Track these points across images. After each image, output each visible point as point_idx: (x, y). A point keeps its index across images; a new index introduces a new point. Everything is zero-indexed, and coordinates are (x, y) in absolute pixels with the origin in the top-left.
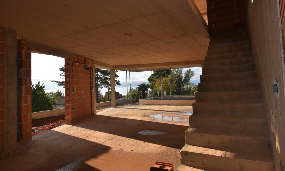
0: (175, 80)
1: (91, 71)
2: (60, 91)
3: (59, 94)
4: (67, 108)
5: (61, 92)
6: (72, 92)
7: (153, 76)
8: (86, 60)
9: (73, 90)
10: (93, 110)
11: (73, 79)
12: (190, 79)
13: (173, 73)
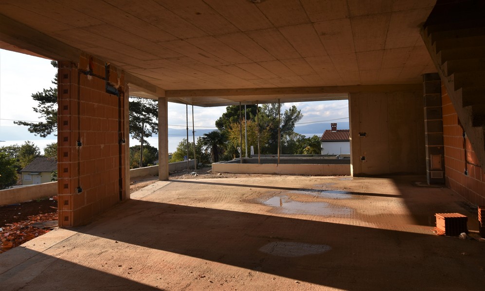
0: (268, 125)
1: (122, 97)
2: (31, 144)
3: (30, 150)
4: (63, 186)
5: (33, 145)
6: (77, 147)
7: (227, 117)
8: (111, 70)
9: (79, 141)
10: (123, 189)
11: (79, 114)
12: (295, 125)
13: (265, 113)
